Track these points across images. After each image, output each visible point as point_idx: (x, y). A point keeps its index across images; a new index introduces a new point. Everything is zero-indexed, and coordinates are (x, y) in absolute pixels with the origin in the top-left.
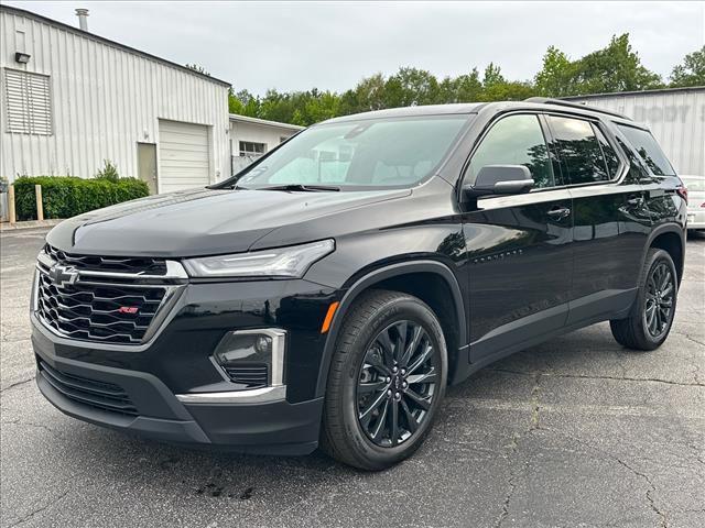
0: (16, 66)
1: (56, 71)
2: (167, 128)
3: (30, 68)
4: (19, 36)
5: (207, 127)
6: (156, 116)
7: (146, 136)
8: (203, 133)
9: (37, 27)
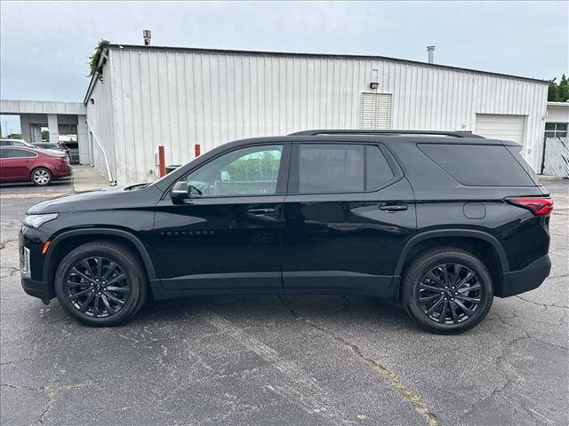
0: (371, 91)
1: (397, 91)
2: (483, 119)
3: (379, 91)
4: (374, 73)
5: (524, 116)
6: (474, 112)
7: (463, 127)
8: (520, 121)
9: (386, 65)
